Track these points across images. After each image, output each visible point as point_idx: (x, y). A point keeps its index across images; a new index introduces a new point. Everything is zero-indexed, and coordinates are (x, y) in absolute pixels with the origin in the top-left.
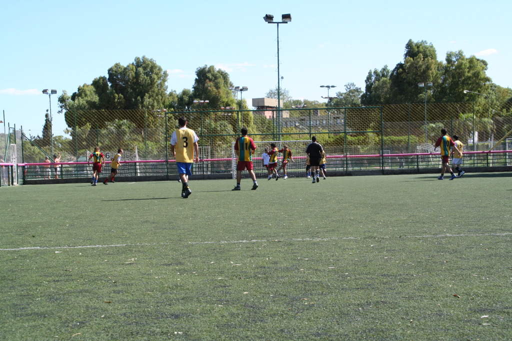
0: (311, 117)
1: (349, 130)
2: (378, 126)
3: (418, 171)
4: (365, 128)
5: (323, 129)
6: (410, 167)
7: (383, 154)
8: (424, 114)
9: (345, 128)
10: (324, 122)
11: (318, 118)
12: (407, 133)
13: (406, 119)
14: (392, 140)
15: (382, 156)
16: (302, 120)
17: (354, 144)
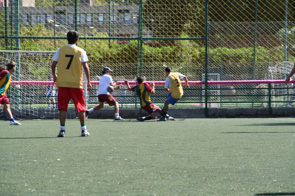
0: (78, 8)
1: (147, 34)
2: (200, 28)
3: (270, 113)
4: (176, 32)
5: (99, 31)
6: (256, 104)
7: (207, 79)
8: (284, 7)
9: (140, 30)
10: (101, 19)
11: (91, 10)
12: (251, 43)
13: (250, 17)
14: (224, 55)
15: (206, 83)
16: (61, 13)
17: (155, 60)
